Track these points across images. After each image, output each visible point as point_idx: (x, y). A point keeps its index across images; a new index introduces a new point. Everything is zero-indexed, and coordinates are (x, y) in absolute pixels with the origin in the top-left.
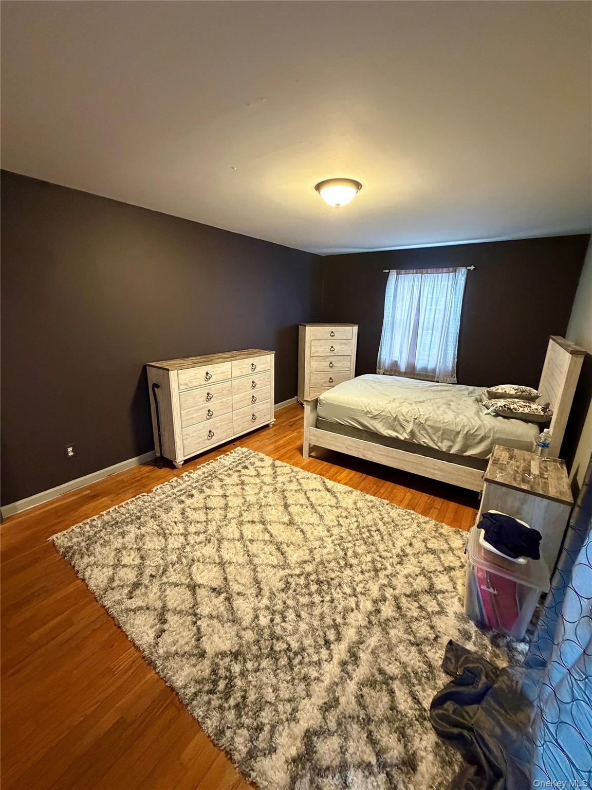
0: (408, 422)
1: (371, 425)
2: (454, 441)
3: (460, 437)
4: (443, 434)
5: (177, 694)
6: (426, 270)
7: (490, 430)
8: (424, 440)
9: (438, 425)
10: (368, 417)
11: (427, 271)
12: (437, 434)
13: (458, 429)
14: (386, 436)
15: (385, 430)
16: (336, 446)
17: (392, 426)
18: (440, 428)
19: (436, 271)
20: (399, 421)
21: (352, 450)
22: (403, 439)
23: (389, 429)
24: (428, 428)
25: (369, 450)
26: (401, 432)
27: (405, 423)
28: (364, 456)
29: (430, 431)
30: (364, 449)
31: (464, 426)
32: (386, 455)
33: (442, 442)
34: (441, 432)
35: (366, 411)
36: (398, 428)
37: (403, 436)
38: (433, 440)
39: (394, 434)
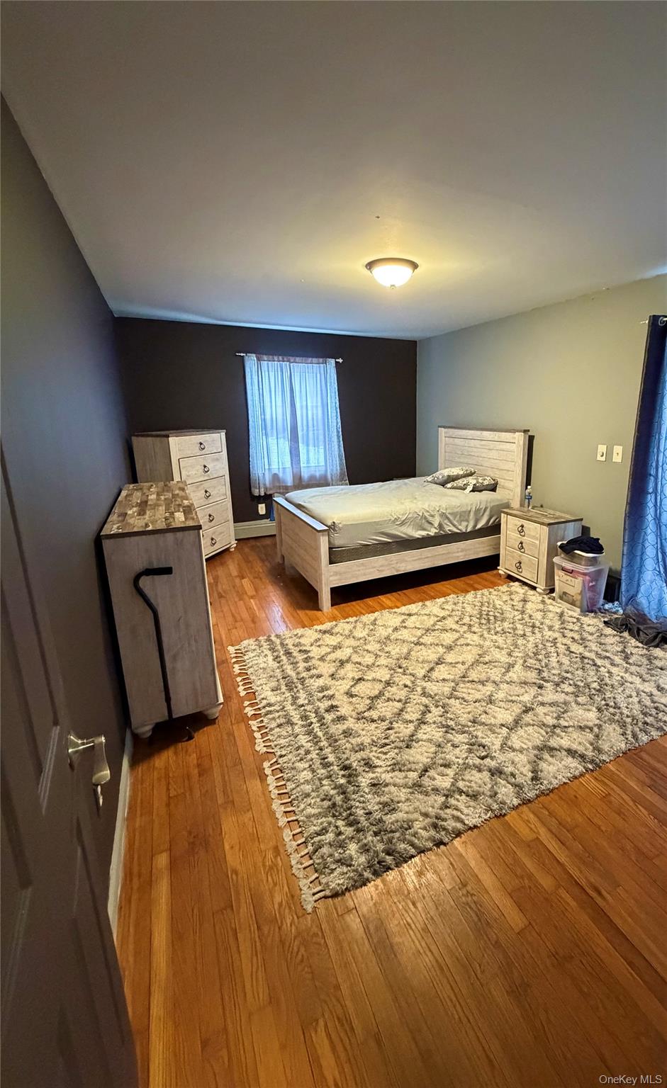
0: (433, 516)
1: (401, 532)
2: (467, 521)
3: (472, 514)
4: (460, 517)
5: (629, 750)
6: (293, 358)
7: (487, 501)
8: (449, 528)
9: (456, 510)
10: (397, 525)
11: (295, 359)
12: (456, 519)
13: (469, 509)
14: (418, 538)
15: (416, 532)
16: (365, 574)
17: (420, 526)
18: (457, 512)
19: (305, 360)
20: (425, 518)
21: (382, 571)
22: (432, 534)
23: (418, 530)
24: (449, 516)
25: (404, 561)
26: (429, 529)
27: (430, 519)
28: (397, 571)
29: (451, 518)
30: (397, 563)
31: (472, 504)
32: (419, 559)
33: (460, 525)
34: (458, 516)
35: (393, 519)
36: (426, 525)
37: (432, 532)
38: (454, 526)
39: (424, 533)
